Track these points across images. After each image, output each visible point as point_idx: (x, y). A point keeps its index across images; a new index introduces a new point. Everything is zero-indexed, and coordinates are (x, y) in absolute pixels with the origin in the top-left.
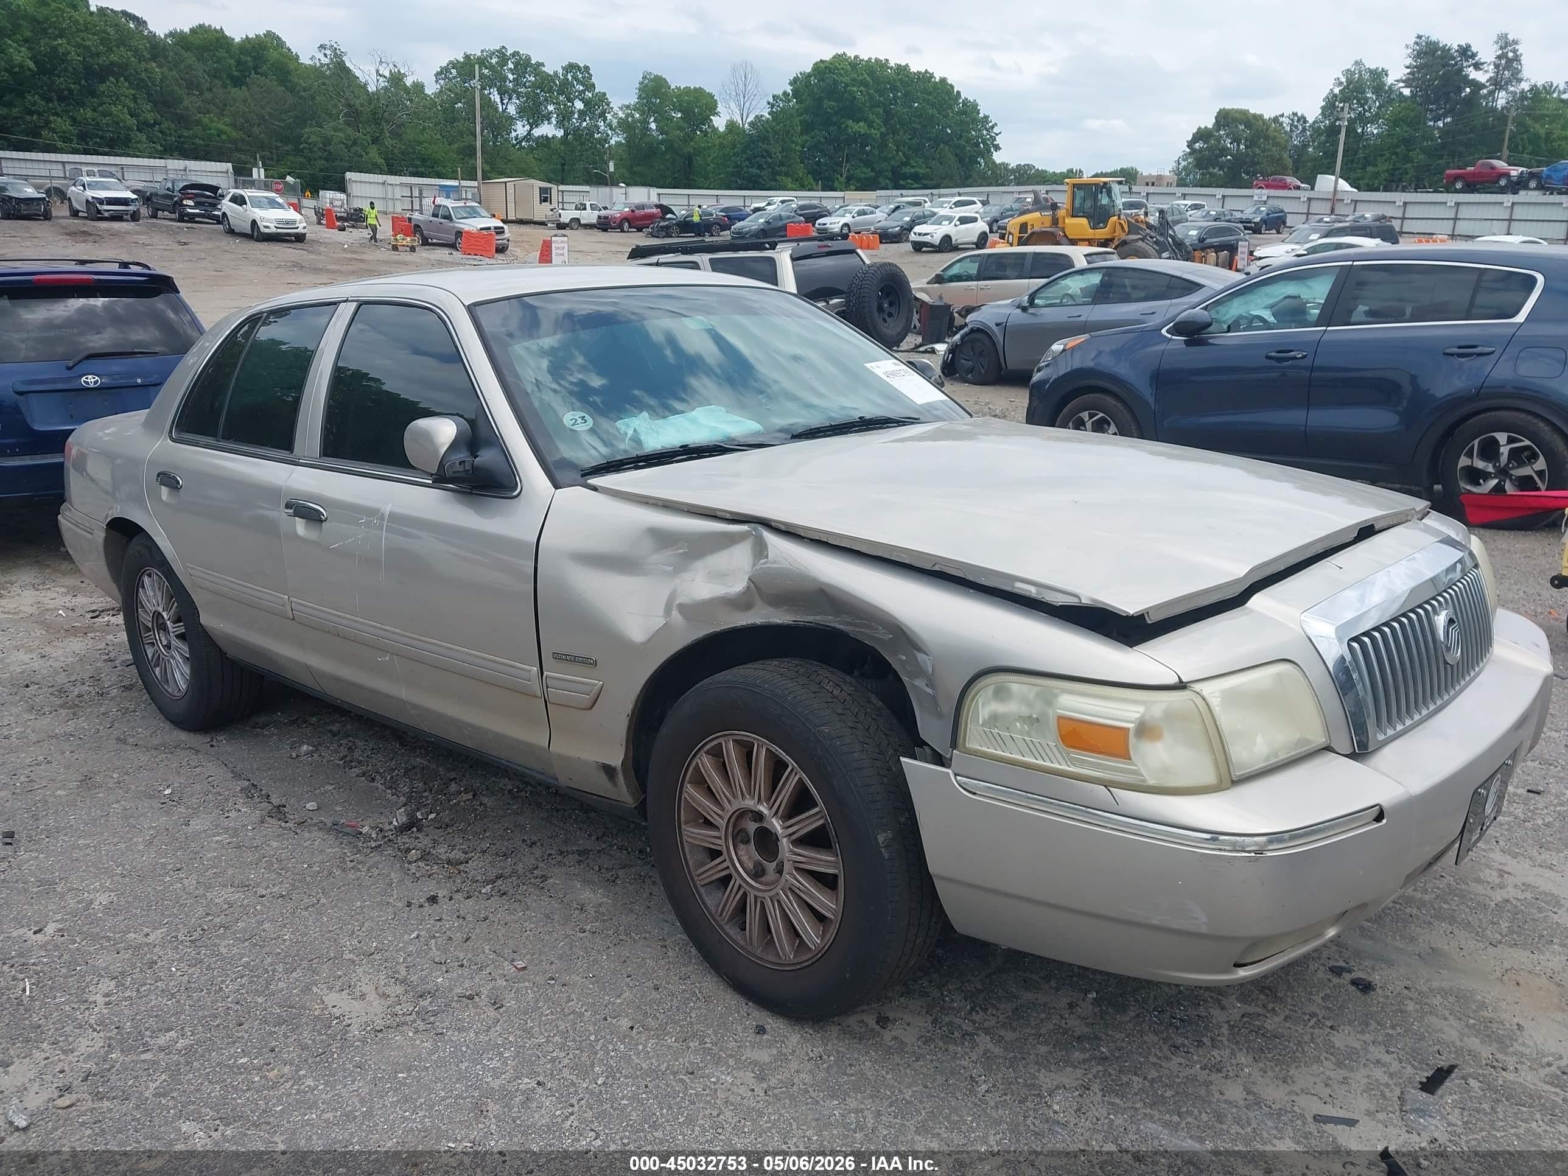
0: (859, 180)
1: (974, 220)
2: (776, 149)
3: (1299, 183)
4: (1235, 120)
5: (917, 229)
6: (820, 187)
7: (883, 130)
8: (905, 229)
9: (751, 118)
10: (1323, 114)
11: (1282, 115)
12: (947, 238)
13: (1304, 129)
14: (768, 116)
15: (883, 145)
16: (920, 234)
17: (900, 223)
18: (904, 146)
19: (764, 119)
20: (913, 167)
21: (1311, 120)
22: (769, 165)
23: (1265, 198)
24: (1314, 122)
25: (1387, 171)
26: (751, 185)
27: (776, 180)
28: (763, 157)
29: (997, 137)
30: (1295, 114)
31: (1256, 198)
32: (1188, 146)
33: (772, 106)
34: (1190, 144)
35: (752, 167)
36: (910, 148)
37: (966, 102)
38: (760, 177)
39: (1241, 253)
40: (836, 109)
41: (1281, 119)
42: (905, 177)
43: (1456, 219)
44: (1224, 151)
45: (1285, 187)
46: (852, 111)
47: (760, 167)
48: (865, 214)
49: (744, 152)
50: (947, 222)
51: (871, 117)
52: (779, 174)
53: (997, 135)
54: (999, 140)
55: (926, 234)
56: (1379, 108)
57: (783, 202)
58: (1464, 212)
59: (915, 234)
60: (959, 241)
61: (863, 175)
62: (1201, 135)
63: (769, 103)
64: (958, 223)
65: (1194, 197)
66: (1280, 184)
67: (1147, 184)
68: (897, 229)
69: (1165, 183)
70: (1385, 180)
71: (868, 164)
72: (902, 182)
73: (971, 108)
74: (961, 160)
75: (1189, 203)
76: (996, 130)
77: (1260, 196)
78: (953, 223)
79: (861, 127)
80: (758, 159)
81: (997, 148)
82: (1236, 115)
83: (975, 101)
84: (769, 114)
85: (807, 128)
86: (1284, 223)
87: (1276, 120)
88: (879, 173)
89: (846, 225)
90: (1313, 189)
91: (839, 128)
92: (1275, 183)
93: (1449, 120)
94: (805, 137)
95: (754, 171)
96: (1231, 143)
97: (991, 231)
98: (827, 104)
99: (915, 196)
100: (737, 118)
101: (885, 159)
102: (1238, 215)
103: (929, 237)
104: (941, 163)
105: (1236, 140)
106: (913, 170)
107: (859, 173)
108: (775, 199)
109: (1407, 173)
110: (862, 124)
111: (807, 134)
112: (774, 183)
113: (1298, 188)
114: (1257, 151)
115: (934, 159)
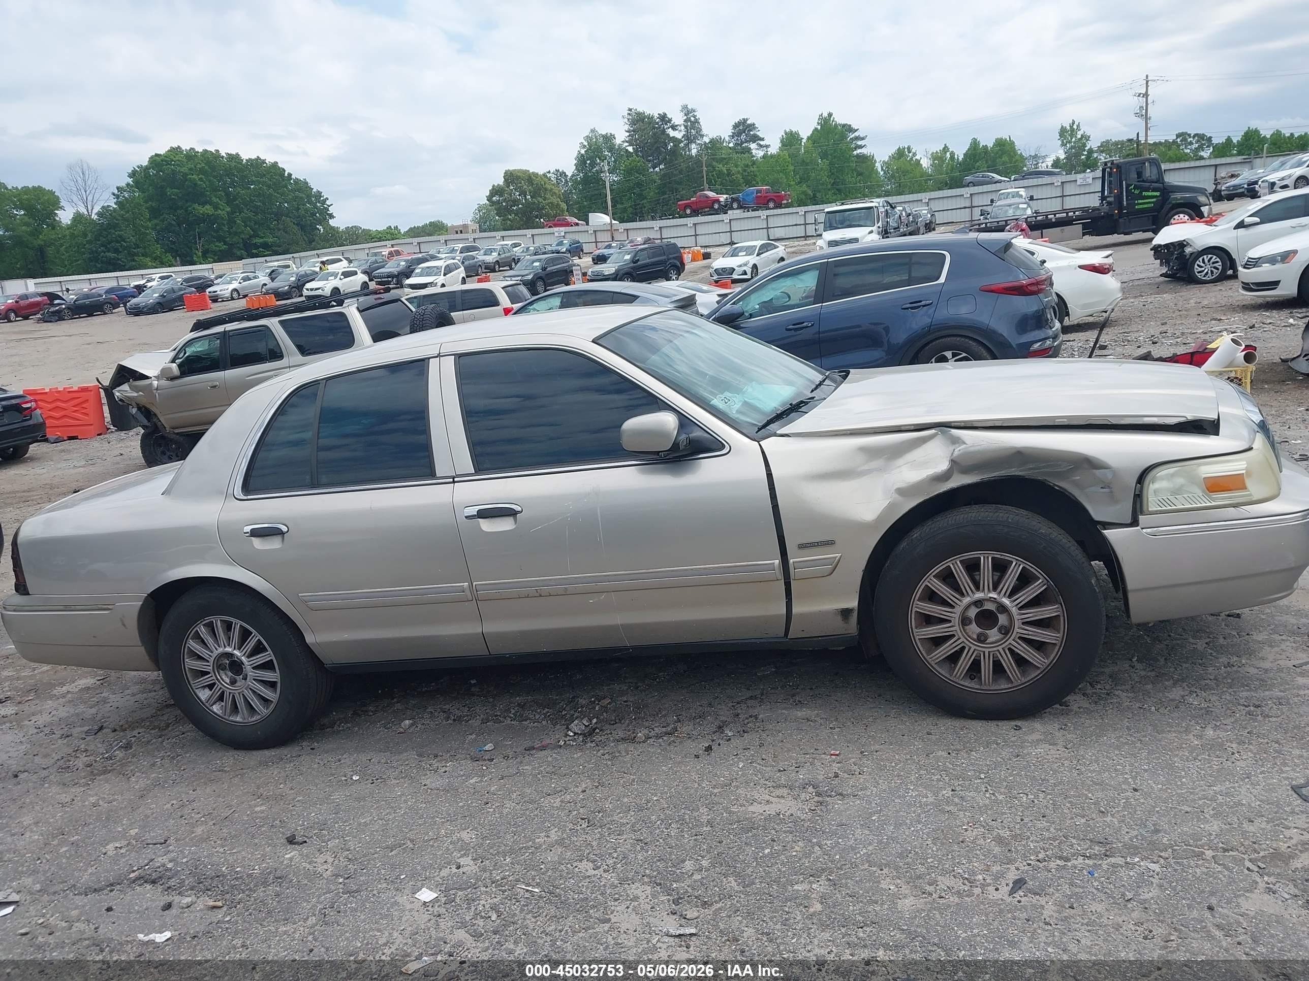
0: (214, 253)
1: (355, 273)
2: (129, 234)
3: (577, 221)
4: (518, 178)
5: (308, 286)
6: (179, 263)
7: (228, 209)
8: (294, 287)
9: (97, 209)
10: (577, 169)
11: (549, 172)
12: (336, 290)
13: (566, 181)
14: (115, 206)
15: (231, 222)
16: (312, 290)
17: (287, 283)
18: (250, 221)
19: (111, 208)
20: (262, 238)
21: (569, 174)
22: (125, 248)
23: (563, 234)
24: (573, 176)
25: (631, 206)
26: (111, 268)
27: (134, 260)
28: (118, 242)
29: (330, 208)
30: (557, 171)
31: (556, 234)
32: (488, 200)
33: (117, 197)
34: (489, 198)
35: (108, 252)
36: (256, 223)
37: (297, 181)
38: (118, 259)
39: (576, 275)
40: (180, 195)
41: (548, 175)
42: (256, 246)
43: (696, 235)
44: (515, 202)
45: (568, 224)
46: (197, 196)
47: (116, 251)
48: (250, 279)
49: (97, 239)
50: (333, 278)
51: (215, 200)
52: (137, 255)
53: (329, 206)
54: (331, 210)
55: (317, 289)
56: (615, 162)
57: (162, 278)
58: (700, 230)
59: (307, 290)
60: (346, 292)
61: (218, 249)
62: (496, 191)
63: (114, 194)
64: (342, 277)
65: (513, 238)
66: (564, 223)
67: (457, 233)
68: (286, 288)
69: (470, 231)
70: (632, 213)
71: (221, 239)
72: (254, 251)
73: (302, 187)
74: (303, 228)
75: (510, 243)
76: (328, 203)
77: (559, 232)
78: (338, 278)
79: (208, 209)
80: (113, 244)
81: (331, 216)
82: (519, 174)
83: (305, 180)
84: (115, 203)
85: (155, 213)
86: (582, 251)
87: (544, 175)
88: (231, 246)
89: (235, 290)
90: (587, 224)
91: (186, 211)
92: (559, 222)
93: (662, 166)
94: (156, 221)
95: (112, 255)
96: (519, 195)
97: (371, 280)
98: (169, 191)
99: (278, 261)
100: (83, 210)
101: (236, 233)
102: (549, 248)
103: (320, 290)
104: (286, 232)
105: (523, 193)
106: (261, 240)
107: (213, 247)
108: (153, 276)
109: (645, 207)
110: (208, 207)
111: (156, 218)
112: (134, 263)
113: (577, 224)
114: (540, 200)
115: (279, 230)
